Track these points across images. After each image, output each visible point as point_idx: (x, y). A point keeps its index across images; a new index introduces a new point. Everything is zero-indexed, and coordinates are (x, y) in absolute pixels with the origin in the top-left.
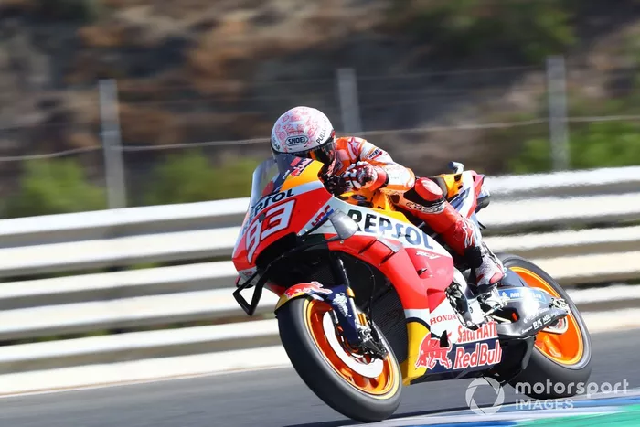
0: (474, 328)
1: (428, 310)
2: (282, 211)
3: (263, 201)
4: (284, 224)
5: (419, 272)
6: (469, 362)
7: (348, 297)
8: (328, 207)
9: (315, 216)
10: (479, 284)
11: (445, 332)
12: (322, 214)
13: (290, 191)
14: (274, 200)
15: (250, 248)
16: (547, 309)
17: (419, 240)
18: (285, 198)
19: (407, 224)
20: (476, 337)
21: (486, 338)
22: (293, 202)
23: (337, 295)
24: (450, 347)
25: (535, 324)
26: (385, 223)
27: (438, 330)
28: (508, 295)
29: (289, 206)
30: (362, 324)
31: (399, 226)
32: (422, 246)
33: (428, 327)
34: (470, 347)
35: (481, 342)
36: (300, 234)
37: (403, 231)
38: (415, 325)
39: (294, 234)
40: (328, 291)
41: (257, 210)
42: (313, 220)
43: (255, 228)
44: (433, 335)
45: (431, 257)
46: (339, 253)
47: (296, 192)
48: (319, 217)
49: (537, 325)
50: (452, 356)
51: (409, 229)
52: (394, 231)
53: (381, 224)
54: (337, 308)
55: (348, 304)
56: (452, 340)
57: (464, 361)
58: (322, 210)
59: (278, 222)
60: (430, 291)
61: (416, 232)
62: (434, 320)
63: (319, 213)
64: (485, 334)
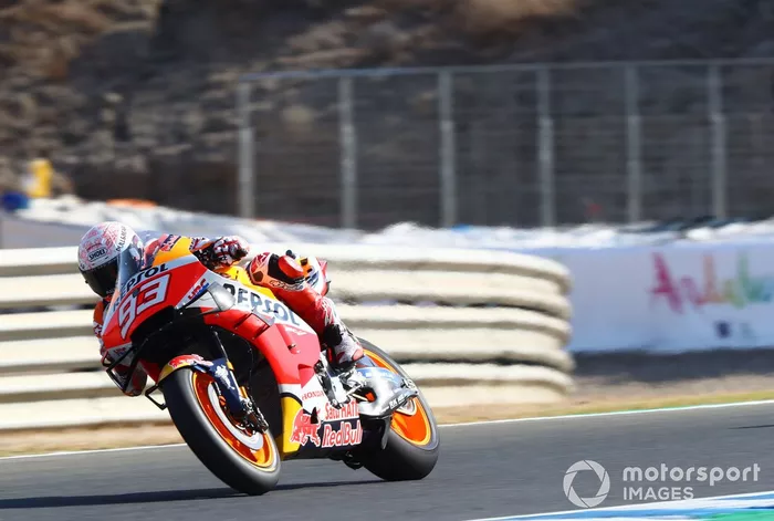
0: (338, 407)
1: (299, 385)
2: (157, 285)
3: (136, 277)
4: (160, 298)
5: (290, 347)
6: (335, 441)
7: (229, 370)
8: (204, 280)
9: (192, 290)
10: (341, 361)
11: (315, 409)
12: (198, 287)
13: (163, 266)
14: (147, 275)
15: (124, 323)
16: (400, 389)
17: (285, 318)
18: (159, 273)
19: (275, 301)
20: (341, 416)
21: (349, 417)
22: (168, 276)
23: (218, 367)
24: (319, 424)
25: (391, 403)
26: (256, 299)
27: (309, 406)
28: (364, 375)
29: (164, 281)
30: (243, 397)
31: (267, 302)
32: (289, 322)
33: (300, 403)
34: (336, 426)
35: (345, 421)
36: (177, 307)
37: (272, 308)
38: (288, 400)
39: (171, 308)
40: (210, 364)
41: (129, 286)
42: (190, 293)
43: (129, 303)
44: (305, 412)
45: (299, 334)
46: (216, 327)
47: (170, 266)
48: (195, 290)
49: (393, 404)
50: (321, 433)
51: (276, 306)
52: (264, 307)
53: (252, 300)
54: (219, 380)
55: (229, 376)
56: (321, 417)
57: (332, 440)
58: (197, 284)
59: (154, 296)
60: (301, 367)
61: (283, 309)
62: (306, 396)
63: (195, 286)
64: (349, 413)
